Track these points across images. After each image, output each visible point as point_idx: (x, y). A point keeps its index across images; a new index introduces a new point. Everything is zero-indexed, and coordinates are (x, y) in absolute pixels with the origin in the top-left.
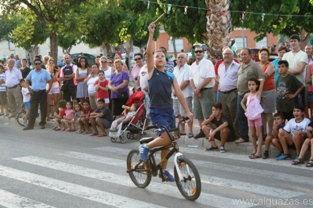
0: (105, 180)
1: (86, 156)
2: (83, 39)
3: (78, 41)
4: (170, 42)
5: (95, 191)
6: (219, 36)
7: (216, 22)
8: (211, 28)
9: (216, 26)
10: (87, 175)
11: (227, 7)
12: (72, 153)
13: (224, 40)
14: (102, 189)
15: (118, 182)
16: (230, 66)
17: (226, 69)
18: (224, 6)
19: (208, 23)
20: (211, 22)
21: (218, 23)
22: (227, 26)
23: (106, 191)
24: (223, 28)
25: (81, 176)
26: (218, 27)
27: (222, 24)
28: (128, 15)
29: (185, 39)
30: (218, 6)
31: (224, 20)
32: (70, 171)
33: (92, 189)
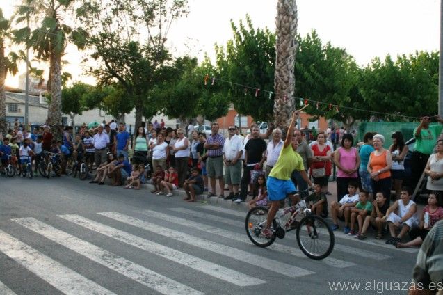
0: (178, 239)
1: (162, 216)
2: (164, 112)
3: (159, 112)
4: (236, 119)
5: (169, 250)
6: (284, 118)
7: (282, 105)
8: (278, 110)
9: (282, 109)
10: (162, 233)
11: (292, 93)
12: (149, 211)
13: (288, 121)
14: (175, 248)
15: (190, 242)
16: (278, 145)
17: (274, 146)
18: (290, 92)
19: (275, 106)
20: (277, 105)
21: (284, 107)
22: (291, 109)
23: (179, 250)
24: (289, 111)
25: (157, 234)
26: (284, 110)
27: (287, 107)
28: (204, 93)
29: (250, 117)
30: (284, 91)
31: (290, 104)
32: (147, 228)
33: (166, 248)
